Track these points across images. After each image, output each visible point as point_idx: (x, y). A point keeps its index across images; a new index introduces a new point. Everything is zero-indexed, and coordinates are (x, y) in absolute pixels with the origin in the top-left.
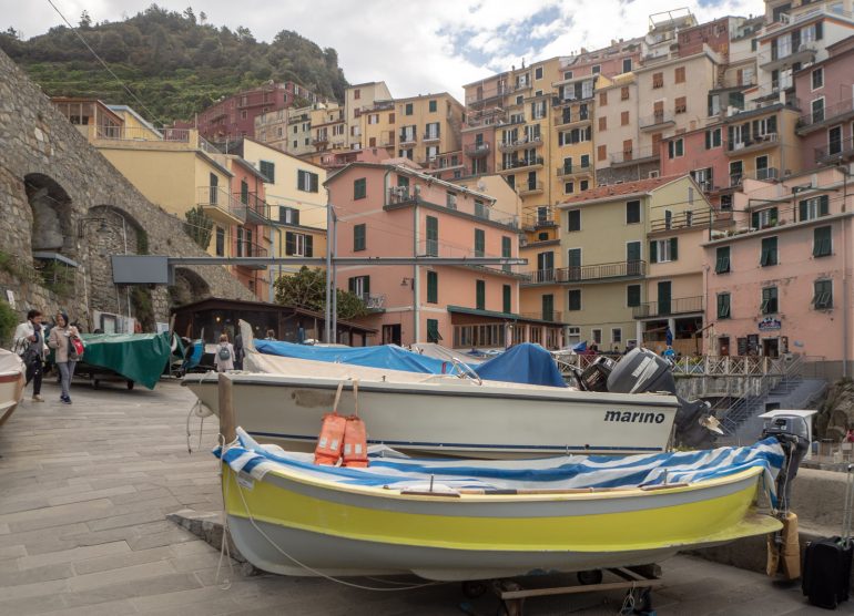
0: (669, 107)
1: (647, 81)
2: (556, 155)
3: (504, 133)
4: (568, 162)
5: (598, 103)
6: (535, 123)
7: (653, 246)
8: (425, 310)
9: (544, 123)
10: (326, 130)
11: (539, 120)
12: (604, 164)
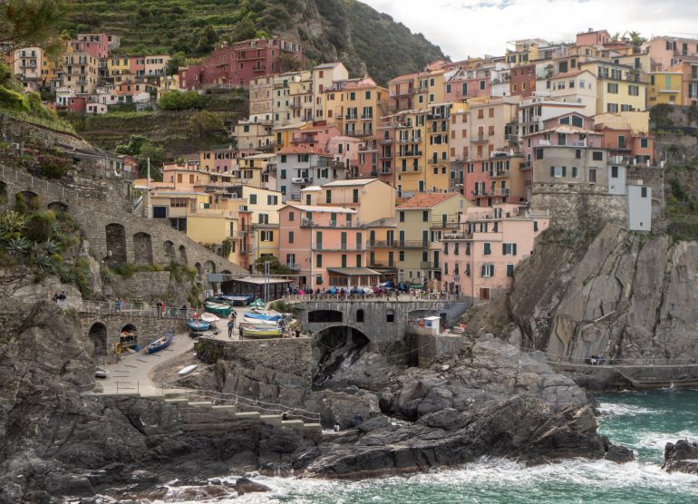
0: (486, 131)
1: (475, 113)
2: (429, 150)
3: (401, 132)
4: (435, 155)
5: (451, 122)
6: (417, 128)
7: (432, 233)
8: (315, 271)
9: (423, 129)
10: (299, 98)
11: (420, 127)
12: (453, 159)
